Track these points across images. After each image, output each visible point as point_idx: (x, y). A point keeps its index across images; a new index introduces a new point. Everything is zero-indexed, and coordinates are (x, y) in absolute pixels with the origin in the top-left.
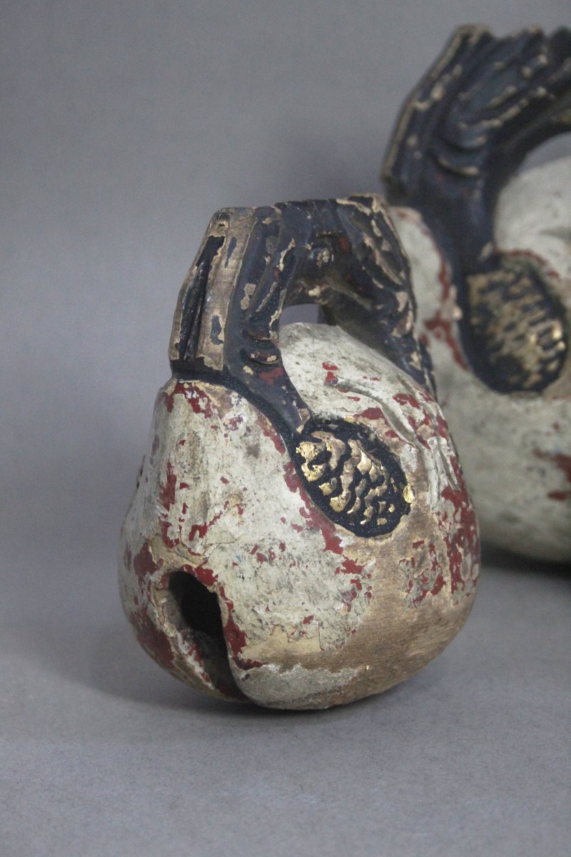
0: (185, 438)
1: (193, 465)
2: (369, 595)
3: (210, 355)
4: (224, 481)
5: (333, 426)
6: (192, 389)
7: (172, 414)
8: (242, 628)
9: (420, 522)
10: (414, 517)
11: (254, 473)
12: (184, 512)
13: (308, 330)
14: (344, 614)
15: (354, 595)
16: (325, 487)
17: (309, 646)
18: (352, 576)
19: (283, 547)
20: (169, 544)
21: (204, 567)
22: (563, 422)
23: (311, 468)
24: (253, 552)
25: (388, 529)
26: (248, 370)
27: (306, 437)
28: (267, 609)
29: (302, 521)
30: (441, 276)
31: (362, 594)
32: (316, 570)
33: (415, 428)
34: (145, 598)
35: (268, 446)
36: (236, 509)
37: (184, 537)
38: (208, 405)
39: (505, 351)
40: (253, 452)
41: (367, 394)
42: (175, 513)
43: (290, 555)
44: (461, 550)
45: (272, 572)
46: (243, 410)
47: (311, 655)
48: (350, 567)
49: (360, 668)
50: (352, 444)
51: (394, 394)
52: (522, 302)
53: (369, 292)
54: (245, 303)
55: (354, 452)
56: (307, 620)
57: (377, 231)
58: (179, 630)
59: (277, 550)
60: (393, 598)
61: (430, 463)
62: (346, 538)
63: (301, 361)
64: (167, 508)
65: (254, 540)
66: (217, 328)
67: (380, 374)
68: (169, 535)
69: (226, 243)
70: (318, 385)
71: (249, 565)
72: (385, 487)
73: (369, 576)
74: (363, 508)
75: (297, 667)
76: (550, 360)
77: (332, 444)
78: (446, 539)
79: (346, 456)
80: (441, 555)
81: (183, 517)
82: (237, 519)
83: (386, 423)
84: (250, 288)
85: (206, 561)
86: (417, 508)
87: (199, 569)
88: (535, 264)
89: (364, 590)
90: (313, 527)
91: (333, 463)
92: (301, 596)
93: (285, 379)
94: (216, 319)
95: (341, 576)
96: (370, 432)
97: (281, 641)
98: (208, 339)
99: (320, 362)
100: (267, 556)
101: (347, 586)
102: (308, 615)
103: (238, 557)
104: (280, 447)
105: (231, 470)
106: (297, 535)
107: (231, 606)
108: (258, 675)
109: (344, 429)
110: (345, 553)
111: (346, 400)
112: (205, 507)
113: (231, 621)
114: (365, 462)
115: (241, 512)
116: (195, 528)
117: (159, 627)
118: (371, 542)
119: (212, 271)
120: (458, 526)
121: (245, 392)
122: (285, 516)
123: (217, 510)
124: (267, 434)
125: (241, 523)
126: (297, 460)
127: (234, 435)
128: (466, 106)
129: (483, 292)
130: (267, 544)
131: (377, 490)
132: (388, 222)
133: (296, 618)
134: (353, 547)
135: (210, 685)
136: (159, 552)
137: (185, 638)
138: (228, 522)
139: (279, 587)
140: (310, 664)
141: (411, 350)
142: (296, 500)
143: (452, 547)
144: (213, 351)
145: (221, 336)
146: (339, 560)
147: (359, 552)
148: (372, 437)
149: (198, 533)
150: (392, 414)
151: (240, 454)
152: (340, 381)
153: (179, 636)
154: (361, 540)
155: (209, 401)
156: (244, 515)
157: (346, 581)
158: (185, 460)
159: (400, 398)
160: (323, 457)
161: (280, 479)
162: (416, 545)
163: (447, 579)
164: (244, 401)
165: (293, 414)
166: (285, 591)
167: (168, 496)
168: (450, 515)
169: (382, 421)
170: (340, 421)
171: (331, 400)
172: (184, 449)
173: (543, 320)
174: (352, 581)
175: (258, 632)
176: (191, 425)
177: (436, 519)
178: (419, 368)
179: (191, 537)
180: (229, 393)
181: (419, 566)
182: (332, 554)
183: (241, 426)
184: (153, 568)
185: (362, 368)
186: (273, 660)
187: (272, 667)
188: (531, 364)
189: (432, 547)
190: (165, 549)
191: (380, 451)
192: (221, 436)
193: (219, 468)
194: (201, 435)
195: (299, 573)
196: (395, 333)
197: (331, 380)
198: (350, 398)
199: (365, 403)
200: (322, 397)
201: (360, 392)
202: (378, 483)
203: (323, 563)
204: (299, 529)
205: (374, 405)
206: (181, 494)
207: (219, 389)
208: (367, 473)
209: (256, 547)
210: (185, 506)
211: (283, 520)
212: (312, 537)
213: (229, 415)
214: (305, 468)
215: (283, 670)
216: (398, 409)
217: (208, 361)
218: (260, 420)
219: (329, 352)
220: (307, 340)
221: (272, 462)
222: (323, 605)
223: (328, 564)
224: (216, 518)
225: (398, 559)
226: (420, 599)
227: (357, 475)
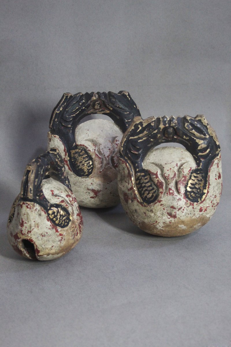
0: (26, 213)
1: (27, 219)
2: (64, 240)
3: (30, 196)
4: (34, 222)
5: (55, 205)
6: (26, 204)
7: (22, 209)
8: (39, 250)
9: (73, 222)
10: (72, 222)
11: (40, 219)
12: (26, 228)
13: (46, 181)
14: (60, 244)
15: (61, 240)
16: (54, 219)
17: (53, 251)
18: (61, 236)
19: (47, 233)
20: (23, 234)
21: (31, 239)
22: (93, 183)
23: (51, 215)
24: (41, 235)
25: (67, 225)
26: (37, 197)
27: (50, 209)
28: (44, 246)
29: (51, 227)
30: (65, 150)
31: (63, 240)
32: (54, 237)
33: (71, 202)
34: (17, 243)
35: (43, 213)
36: (37, 227)
37: (26, 233)
38: (30, 207)
39: (80, 167)
40: (40, 215)
41: (60, 196)
42: (24, 228)
43: (49, 235)
44: (81, 225)
45: (45, 238)
46: (37, 207)
47: (53, 253)
48: (61, 235)
49: (63, 253)
50: (59, 209)
51: (66, 195)
52: (83, 157)
53: (57, 170)
54: (36, 184)
55: (60, 211)
56: (52, 247)
57: (58, 157)
58: (24, 249)
59: (46, 234)
60: (69, 239)
61: (74, 209)
62: (59, 229)
63: (46, 190)
64: (22, 227)
65: (41, 232)
66: (31, 190)
67: (62, 190)
68: (22, 232)
69: (31, 171)
70: (50, 196)
71: (40, 237)
72: (66, 217)
73: (64, 236)
74: (62, 222)
75: (50, 255)
76: (90, 169)
77: (55, 209)
78: (78, 224)
79: (58, 212)
80: (78, 228)
81: (26, 229)
82: (37, 229)
83: (65, 203)
84: (37, 180)
85: (31, 238)
86: (72, 220)
87: (30, 239)
88: (85, 148)
89: (63, 239)
90: (53, 228)
91: (56, 214)
92: (51, 242)
93: (44, 198)
94: (31, 189)
95: (59, 237)
96: (62, 206)
97: (47, 251)
98: (29, 193)
99: (50, 190)
100: (44, 235)
101: (60, 239)
102: (53, 245)
103: (38, 236)
104: (45, 213)
105: (36, 219)
106: (50, 230)
107: (37, 246)
108: (42, 257)
109: (57, 206)
110: (59, 232)
111: (57, 199)
112: (31, 227)
113: (37, 248)
114: (62, 212)
115: (38, 227)
116: (28, 231)
117: (20, 249)
118: (64, 229)
119: (29, 178)
120: (80, 221)
121: (38, 203)
122: (47, 227)
123: (33, 228)
124: (43, 211)
125: (38, 229)
126: (49, 214)
127: (36, 212)
128: (67, 112)
129: (74, 154)
130: (44, 233)
131: (65, 218)
132: (60, 154)
133: (50, 246)
134: (61, 231)
135: (30, 258)
136: (20, 235)
137: (25, 250)
138: (36, 230)
139: (47, 241)
140: (53, 254)
141: (66, 180)
142: (49, 223)
143: (79, 225)
144: (30, 195)
145: (32, 192)
146: (58, 234)
147: (62, 231)
148: (63, 207)
149: (29, 232)
150: (66, 200)
151: (37, 216)
152: (55, 194)
153: (24, 250)
154: (62, 229)
155: (30, 206)
156: (39, 228)
157: (60, 238)
158: (26, 218)
159: (67, 196)
160: (54, 213)
161: (46, 220)
162: (73, 228)
163: (79, 232)
164: (38, 205)
165: (47, 205)
166: (48, 242)
167: (22, 225)
168: (79, 219)
169: (64, 203)
170: (56, 204)
171: (54, 199)
172: (25, 216)
173: (88, 160)
174: (61, 237)
175: (42, 250)
176: (27, 211)
177: (76, 221)
178: (68, 184)
179: (28, 233)
180: (34, 204)
181: (74, 231)
182: (57, 233)
183: (37, 210)
184: (19, 238)
185: (58, 190)
186: (46, 254)
187: (45, 256)
188: (86, 170)
189: (76, 227)
190: (21, 235)
191: (65, 209)
192: (33, 213)
193: (33, 219)
194: (29, 213)
195: (51, 238)
196: (63, 177)
197: (53, 194)
198: (57, 198)
199: (61, 199)
200: (52, 199)
201: (59, 196)
202: (65, 216)
203: (55, 235)
204: (50, 229)
205: (62, 199)
206: (25, 225)
207: (32, 203)
208: (62, 214)
209: (42, 234)
210: (26, 227)
211: (47, 228)
212: (53, 230)
213: (35, 208)
214: (50, 216)
215: (47, 256)
216: (67, 199)
217: (30, 197)
218: (41, 208)
219: (51, 187)
220: (46, 184)
221: (44, 216)
222: (56, 243)
223: (56, 235)
224: (33, 229)
225: (69, 231)
226: (74, 238)
227: (61, 216)
